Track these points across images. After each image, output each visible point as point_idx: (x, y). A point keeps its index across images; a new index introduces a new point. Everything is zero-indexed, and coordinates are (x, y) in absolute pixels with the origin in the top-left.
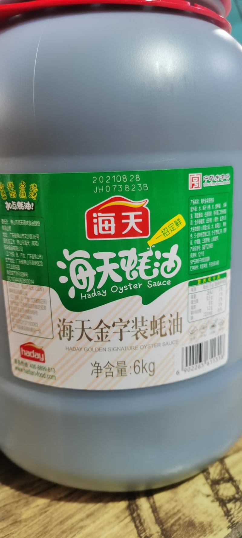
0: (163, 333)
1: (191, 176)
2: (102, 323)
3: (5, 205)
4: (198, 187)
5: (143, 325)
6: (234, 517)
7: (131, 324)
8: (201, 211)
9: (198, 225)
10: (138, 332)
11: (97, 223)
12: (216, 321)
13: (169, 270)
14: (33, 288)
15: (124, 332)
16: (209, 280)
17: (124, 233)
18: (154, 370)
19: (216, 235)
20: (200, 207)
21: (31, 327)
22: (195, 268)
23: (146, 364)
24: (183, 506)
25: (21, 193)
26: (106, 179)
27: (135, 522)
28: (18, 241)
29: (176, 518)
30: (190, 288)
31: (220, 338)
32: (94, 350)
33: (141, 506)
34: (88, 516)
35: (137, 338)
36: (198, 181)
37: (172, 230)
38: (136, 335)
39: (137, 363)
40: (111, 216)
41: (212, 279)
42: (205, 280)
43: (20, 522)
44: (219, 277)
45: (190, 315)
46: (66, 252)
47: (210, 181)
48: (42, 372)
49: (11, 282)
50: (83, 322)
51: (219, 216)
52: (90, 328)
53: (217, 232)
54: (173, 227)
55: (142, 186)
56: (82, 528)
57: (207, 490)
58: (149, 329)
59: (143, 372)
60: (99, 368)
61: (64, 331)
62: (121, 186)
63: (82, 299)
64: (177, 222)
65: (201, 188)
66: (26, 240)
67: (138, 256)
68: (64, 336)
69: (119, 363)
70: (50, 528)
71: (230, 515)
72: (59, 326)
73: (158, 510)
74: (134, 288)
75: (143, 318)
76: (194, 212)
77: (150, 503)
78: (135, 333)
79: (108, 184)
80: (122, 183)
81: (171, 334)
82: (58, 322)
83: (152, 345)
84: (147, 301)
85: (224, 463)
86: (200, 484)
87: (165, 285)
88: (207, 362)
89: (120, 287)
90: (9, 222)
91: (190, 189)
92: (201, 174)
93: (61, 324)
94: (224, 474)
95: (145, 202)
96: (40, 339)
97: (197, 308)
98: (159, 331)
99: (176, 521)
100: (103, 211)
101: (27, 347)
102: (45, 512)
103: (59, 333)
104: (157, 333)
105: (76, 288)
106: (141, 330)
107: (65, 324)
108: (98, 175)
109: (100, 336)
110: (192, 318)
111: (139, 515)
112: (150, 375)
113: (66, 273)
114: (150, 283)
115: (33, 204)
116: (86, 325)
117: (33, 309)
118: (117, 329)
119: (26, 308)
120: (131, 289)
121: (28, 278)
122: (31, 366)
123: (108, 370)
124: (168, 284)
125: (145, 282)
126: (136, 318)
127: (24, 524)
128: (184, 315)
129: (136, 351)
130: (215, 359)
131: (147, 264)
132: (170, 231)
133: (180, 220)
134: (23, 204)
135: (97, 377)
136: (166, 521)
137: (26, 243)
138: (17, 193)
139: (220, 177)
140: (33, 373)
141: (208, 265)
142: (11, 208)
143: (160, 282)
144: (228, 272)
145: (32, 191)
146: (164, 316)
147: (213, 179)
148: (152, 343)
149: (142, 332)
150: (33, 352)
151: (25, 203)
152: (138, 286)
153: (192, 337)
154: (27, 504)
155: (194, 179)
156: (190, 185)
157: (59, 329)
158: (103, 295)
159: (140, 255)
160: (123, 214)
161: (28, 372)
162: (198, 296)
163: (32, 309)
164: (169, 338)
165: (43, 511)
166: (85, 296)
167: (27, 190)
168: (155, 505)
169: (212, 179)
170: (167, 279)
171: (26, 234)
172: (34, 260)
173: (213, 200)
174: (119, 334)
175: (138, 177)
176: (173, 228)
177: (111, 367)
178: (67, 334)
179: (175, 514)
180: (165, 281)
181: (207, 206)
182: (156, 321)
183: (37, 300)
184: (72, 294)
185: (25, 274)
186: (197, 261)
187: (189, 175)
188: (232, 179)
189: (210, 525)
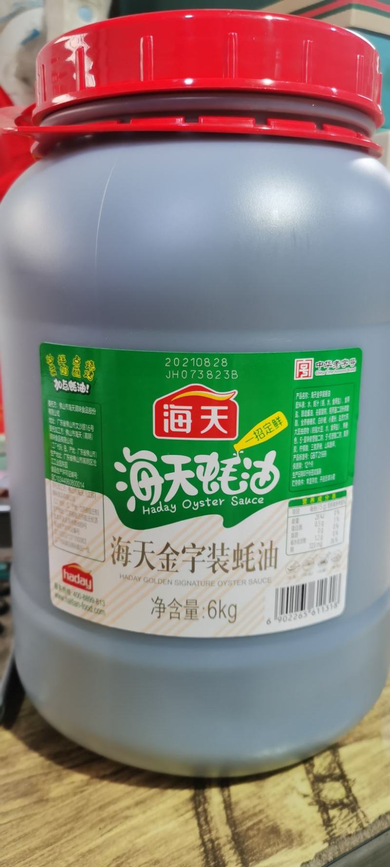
0: (250, 567)
1: (297, 362)
2: (169, 548)
3: (54, 383)
4: (308, 376)
5: (223, 554)
6: (336, 828)
7: (207, 552)
8: (310, 409)
9: (306, 426)
10: (215, 563)
11: (169, 418)
12: (327, 556)
13: (261, 484)
14: (82, 493)
15: (197, 561)
16: (320, 499)
17: (202, 432)
18: (235, 616)
19: (332, 440)
20: (309, 403)
21: (77, 543)
22: (299, 483)
23: (225, 606)
24: (268, 806)
25: (75, 370)
26: (182, 362)
27: (198, 819)
28: (67, 431)
29: (256, 820)
30: (291, 510)
31: (333, 579)
32: (157, 581)
33: (210, 798)
34: (137, 804)
35: (214, 571)
36: (308, 368)
37: (269, 431)
38: (213, 566)
39: (213, 604)
40: (187, 410)
41: (324, 499)
42: (313, 500)
43: (47, 800)
44: (334, 496)
45: (289, 546)
46: (126, 451)
47: (326, 369)
48: (89, 604)
49: (56, 483)
50: (144, 544)
51: (338, 415)
52: (153, 552)
53: (334, 436)
54: (270, 427)
55: (230, 373)
56: (126, 818)
57: (306, 787)
58: (231, 559)
59: (220, 617)
60: (162, 606)
61: (119, 553)
62: (202, 371)
63: (144, 513)
64: (275, 421)
65: (312, 378)
66: (77, 430)
67: (220, 464)
68: (118, 559)
69: (188, 601)
70: (84, 813)
71: (331, 825)
72: (113, 546)
73: (233, 806)
74: (214, 504)
75: (223, 545)
76: (300, 409)
77: (223, 796)
78: (213, 563)
79: (184, 368)
80: (203, 368)
81: (261, 569)
82: (112, 540)
83: (235, 581)
84: (229, 523)
85: (337, 754)
86: (298, 778)
87: (256, 503)
88: (312, 610)
89: (194, 503)
90: (58, 405)
91: (295, 379)
92: (313, 359)
93: (115, 543)
94: (335, 769)
95: (233, 394)
96: (88, 561)
97: (300, 537)
98: (245, 564)
99: (254, 825)
100: (177, 403)
101: (71, 569)
102: (82, 792)
103: (113, 556)
104: (242, 566)
105: (137, 499)
106: (221, 560)
107: (120, 544)
108: (172, 356)
109: (165, 565)
110: (292, 549)
111: (205, 811)
112: (230, 621)
113: (125, 477)
114: (235, 499)
115: (88, 386)
116: (148, 548)
117: (81, 521)
118: (187, 556)
119: (72, 518)
120: (209, 505)
121: (77, 480)
122: (75, 594)
123: (174, 610)
124: (259, 502)
125: (228, 497)
126: (214, 545)
127: (51, 804)
128: (280, 545)
129: (212, 588)
130: (325, 608)
131: (232, 474)
132: (265, 433)
133: (280, 419)
134: (76, 384)
135: (159, 617)
136: (241, 823)
137: (78, 435)
138: (70, 370)
139: (341, 362)
140: (76, 604)
141: (318, 480)
142: (61, 388)
143: (249, 499)
144: (349, 489)
145: (88, 369)
146: (252, 545)
147: (331, 366)
148: (235, 578)
149: (222, 564)
150: (78, 576)
151: (78, 384)
152: (219, 503)
153: (291, 575)
154: (59, 778)
155: (302, 365)
156: (296, 373)
157: (113, 549)
158: (171, 511)
159: (223, 462)
160: (203, 408)
161: (70, 602)
162: (302, 520)
163: (79, 521)
164: (258, 574)
165: (79, 790)
166: (148, 510)
167: (82, 368)
168: (230, 799)
169: (328, 366)
170: (259, 496)
171: (78, 423)
172: (86, 457)
173: (329, 394)
174: (191, 563)
175: (224, 361)
176: (270, 429)
177: (177, 605)
178: (123, 558)
179: (255, 815)
180: (256, 498)
181: (319, 401)
182: (241, 551)
183: (87, 510)
184: (131, 505)
185: (74, 474)
186: (303, 474)
187: (296, 360)
188: (359, 365)
189: (300, 835)
